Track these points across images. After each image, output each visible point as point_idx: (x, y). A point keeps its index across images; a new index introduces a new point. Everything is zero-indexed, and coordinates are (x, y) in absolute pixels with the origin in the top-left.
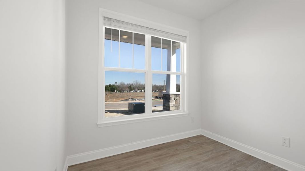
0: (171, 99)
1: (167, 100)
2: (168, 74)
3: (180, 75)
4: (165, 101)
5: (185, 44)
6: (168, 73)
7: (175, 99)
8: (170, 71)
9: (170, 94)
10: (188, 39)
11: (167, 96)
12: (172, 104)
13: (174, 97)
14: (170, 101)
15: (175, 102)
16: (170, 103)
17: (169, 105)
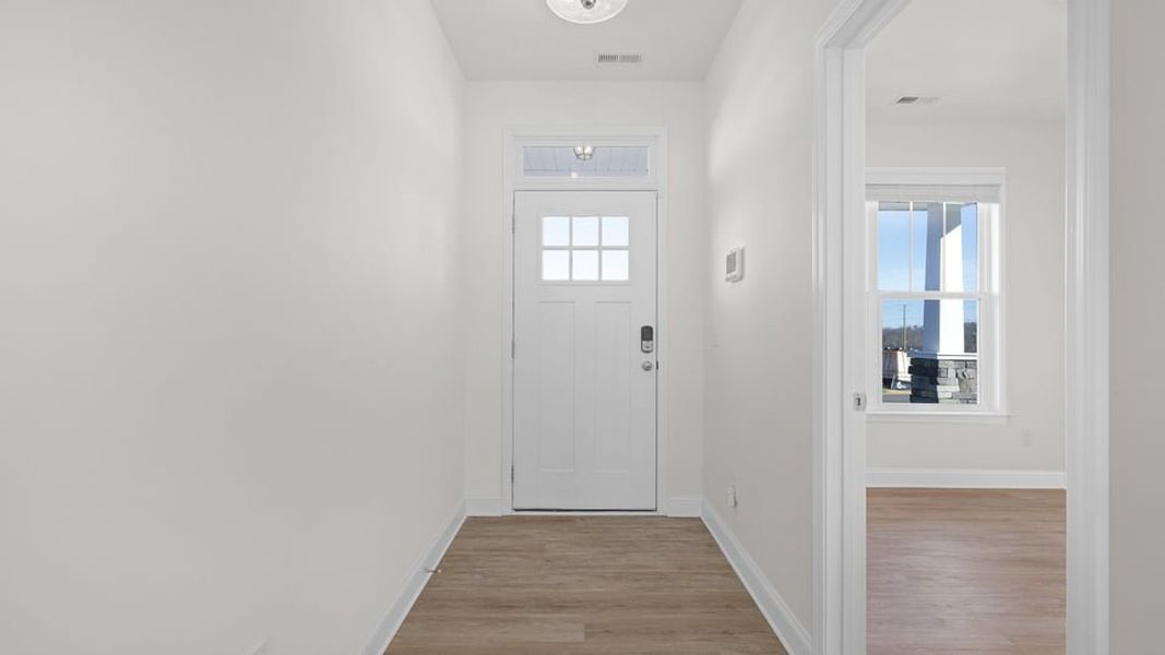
0: (942, 375)
1: (927, 378)
2: (928, 298)
3: (975, 302)
4: (921, 380)
5: (995, 209)
6: (932, 295)
7: (961, 377)
8: (938, 290)
9: (939, 358)
10: (1003, 191)
11: (928, 364)
12: (946, 389)
13: (956, 369)
14: (938, 379)
15: (960, 385)
16: (938, 387)
17: (936, 393)
